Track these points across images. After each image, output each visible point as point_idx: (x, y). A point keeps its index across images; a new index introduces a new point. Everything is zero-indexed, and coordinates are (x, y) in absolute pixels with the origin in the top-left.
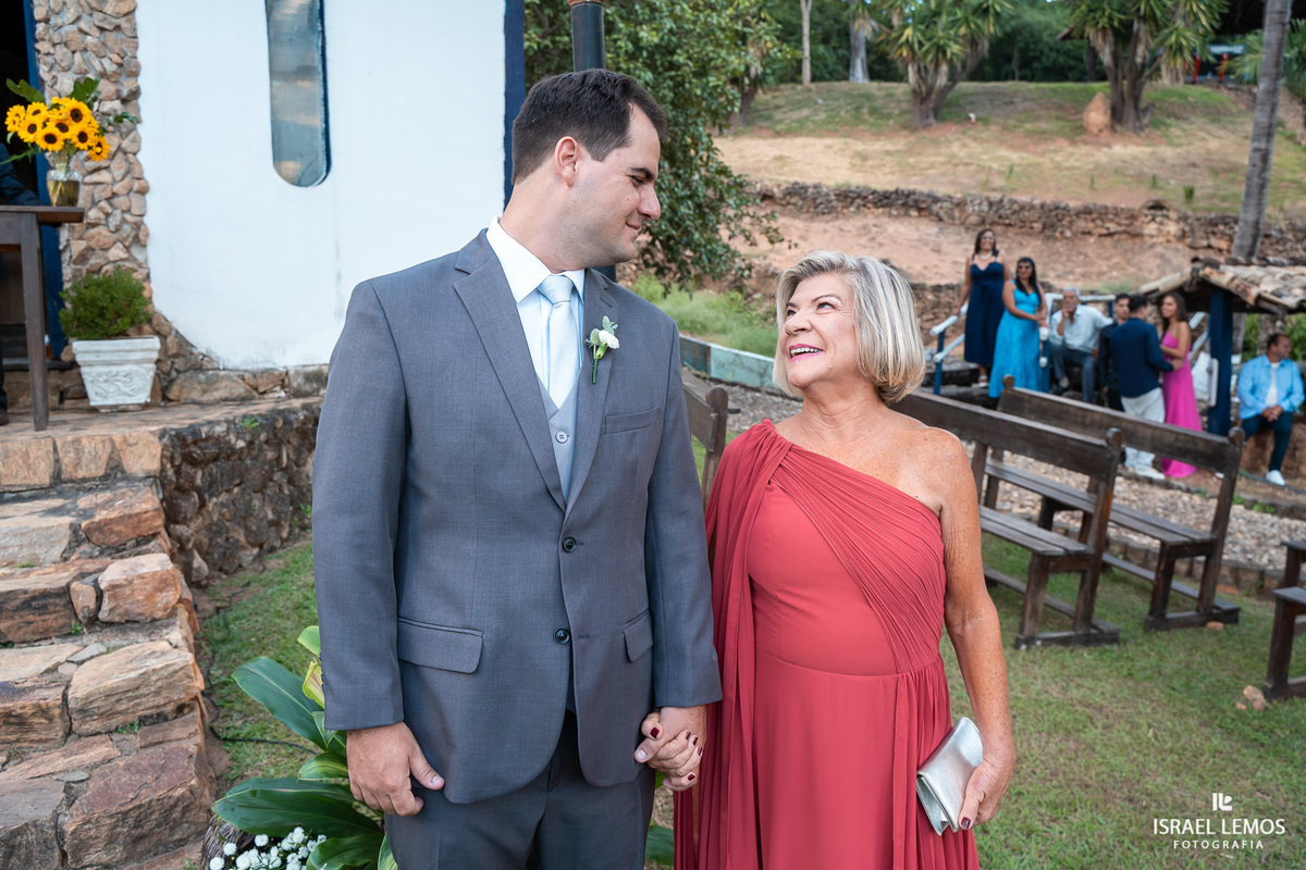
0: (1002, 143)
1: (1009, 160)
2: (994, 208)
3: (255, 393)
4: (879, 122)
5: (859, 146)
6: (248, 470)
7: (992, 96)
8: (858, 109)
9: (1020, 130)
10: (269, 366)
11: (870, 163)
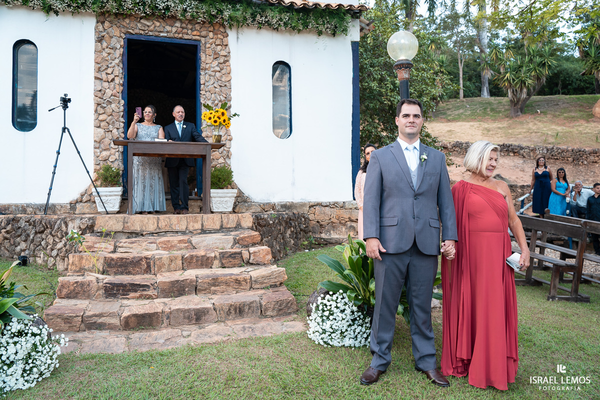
0: (553, 122)
1: (556, 130)
2: (549, 152)
3: (264, 211)
4: (495, 114)
5: (486, 125)
6: (273, 231)
7: (548, 102)
8: (485, 109)
9: (562, 117)
10: (269, 202)
11: (491, 132)
